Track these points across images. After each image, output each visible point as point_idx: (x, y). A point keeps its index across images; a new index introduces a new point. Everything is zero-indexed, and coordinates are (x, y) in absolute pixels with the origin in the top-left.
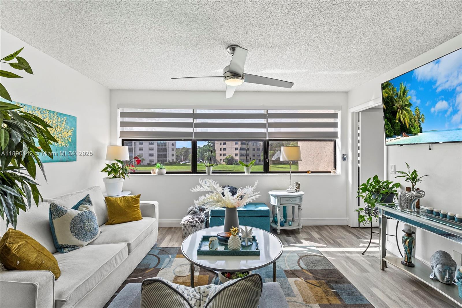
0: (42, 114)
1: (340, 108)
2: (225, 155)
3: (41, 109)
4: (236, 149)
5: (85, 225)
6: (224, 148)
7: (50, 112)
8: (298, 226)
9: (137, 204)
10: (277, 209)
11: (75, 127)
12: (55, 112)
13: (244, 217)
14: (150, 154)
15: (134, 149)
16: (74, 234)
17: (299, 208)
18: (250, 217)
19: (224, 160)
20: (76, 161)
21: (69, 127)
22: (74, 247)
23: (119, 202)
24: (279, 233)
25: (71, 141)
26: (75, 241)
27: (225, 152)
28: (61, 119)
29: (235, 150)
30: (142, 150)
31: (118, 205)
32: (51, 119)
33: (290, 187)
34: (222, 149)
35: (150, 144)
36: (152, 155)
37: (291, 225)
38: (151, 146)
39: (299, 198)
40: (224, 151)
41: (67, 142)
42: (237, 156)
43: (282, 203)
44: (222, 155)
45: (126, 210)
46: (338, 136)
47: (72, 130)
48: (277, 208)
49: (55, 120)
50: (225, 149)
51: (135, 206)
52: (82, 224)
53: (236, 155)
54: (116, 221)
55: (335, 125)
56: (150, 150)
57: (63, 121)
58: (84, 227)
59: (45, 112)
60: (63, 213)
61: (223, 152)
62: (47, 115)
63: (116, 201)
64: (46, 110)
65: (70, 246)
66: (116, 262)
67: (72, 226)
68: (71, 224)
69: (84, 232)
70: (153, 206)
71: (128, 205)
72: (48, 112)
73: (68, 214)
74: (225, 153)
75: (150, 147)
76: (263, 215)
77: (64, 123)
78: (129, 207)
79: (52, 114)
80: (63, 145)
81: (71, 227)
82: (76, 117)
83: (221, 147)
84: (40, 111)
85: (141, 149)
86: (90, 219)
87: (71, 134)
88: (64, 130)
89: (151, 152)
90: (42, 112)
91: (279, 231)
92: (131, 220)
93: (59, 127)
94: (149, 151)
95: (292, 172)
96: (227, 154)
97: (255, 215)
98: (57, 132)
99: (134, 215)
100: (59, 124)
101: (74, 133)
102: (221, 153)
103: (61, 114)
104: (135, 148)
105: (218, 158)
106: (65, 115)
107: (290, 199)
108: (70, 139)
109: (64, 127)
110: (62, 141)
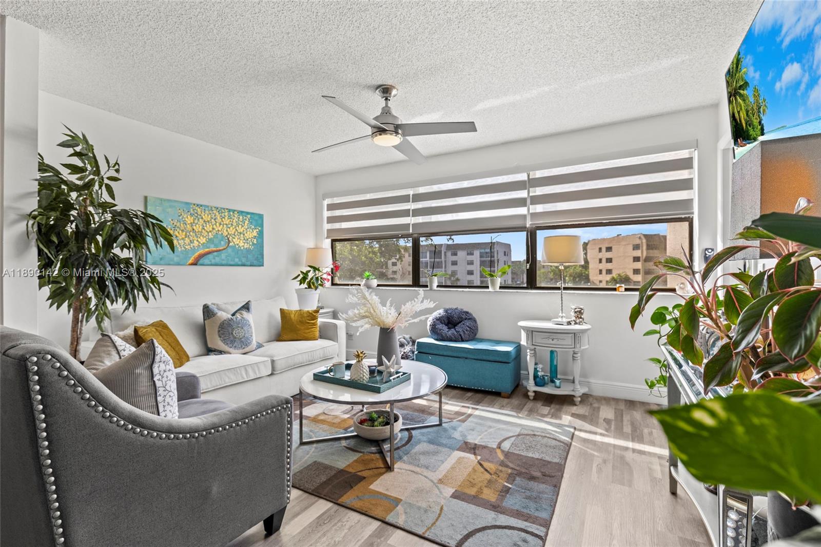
0: (221, 214)
1: (696, 145)
2: (609, 272)
3: (219, 209)
4: (636, 259)
5: (233, 331)
6: (607, 259)
7: (229, 210)
8: (573, 390)
9: (313, 320)
10: (528, 354)
11: (262, 226)
12: (235, 210)
13: (466, 358)
14: (468, 271)
15: (443, 262)
16: (221, 339)
17: (575, 355)
18: (474, 361)
19: (607, 281)
20: (263, 266)
21: (253, 227)
22: (221, 352)
23: (292, 316)
24: (531, 398)
25: (256, 243)
26: (221, 345)
27: (609, 266)
28: (243, 218)
29: (634, 261)
30: (456, 264)
31: (291, 318)
32: (231, 218)
33: (560, 314)
34: (604, 261)
35: (468, 254)
36: (470, 273)
37: (559, 387)
38: (470, 258)
39: (571, 335)
40: (608, 264)
41: (251, 243)
42: (637, 274)
43: (535, 343)
44: (604, 272)
45: (298, 326)
46: (693, 209)
47: (258, 230)
48: (528, 351)
49: (236, 219)
50: (609, 260)
51: (309, 323)
52: (230, 330)
53: (636, 272)
54: (285, 337)
55: (686, 184)
56: (468, 264)
57: (246, 219)
58: (232, 334)
59: (223, 211)
60: (212, 314)
61: (605, 266)
62: (226, 214)
63: (289, 314)
64: (224, 209)
65: (218, 350)
66: (246, 374)
67: (220, 329)
68: (219, 327)
69: (232, 338)
70: (334, 326)
71: (301, 320)
72: (226, 211)
73: (218, 316)
74: (610, 268)
75: (468, 260)
76: (498, 359)
77: (248, 223)
78: (302, 322)
79: (232, 213)
80: (245, 247)
81: (219, 331)
82: (263, 215)
83: (600, 255)
84: (218, 210)
85: (454, 263)
86: (240, 326)
87: (256, 235)
88: (246, 230)
89: (470, 268)
90: (220, 212)
91: (531, 394)
92: (301, 338)
93: (240, 226)
94: (467, 266)
95: (565, 289)
96: (613, 271)
97: (484, 357)
98: (238, 233)
99: (306, 333)
100: (241, 223)
101: (261, 234)
102: (601, 268)
103: (242, 212)
104: (445, 261)
105: (595, 278)
106: (248, 213)
107: (551, 336)
108: (255, 240)
109: (247, 227)
110: (244, 243)
